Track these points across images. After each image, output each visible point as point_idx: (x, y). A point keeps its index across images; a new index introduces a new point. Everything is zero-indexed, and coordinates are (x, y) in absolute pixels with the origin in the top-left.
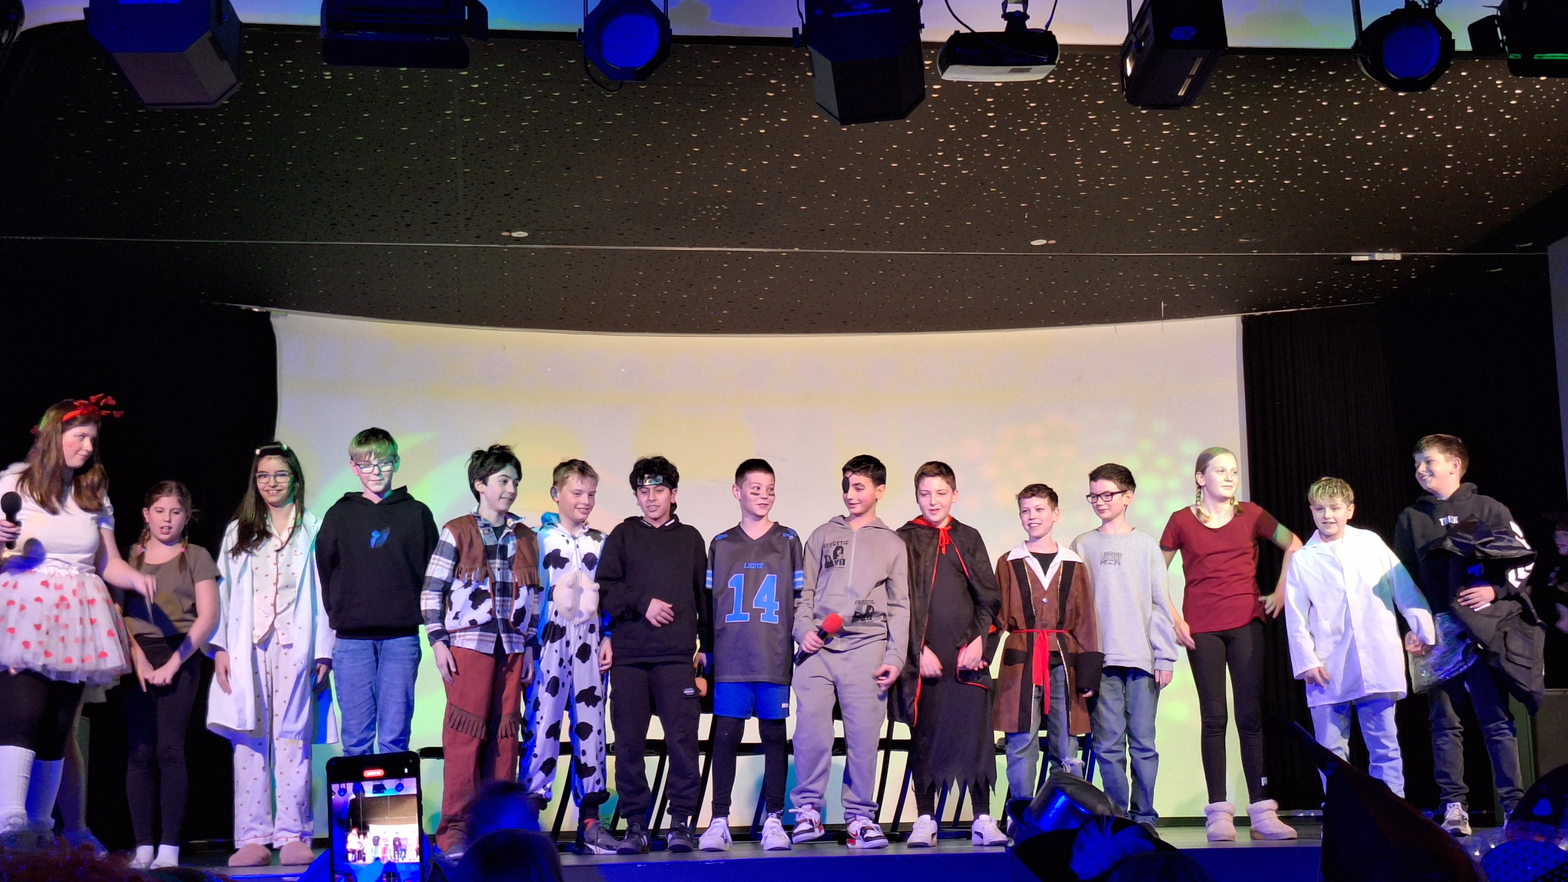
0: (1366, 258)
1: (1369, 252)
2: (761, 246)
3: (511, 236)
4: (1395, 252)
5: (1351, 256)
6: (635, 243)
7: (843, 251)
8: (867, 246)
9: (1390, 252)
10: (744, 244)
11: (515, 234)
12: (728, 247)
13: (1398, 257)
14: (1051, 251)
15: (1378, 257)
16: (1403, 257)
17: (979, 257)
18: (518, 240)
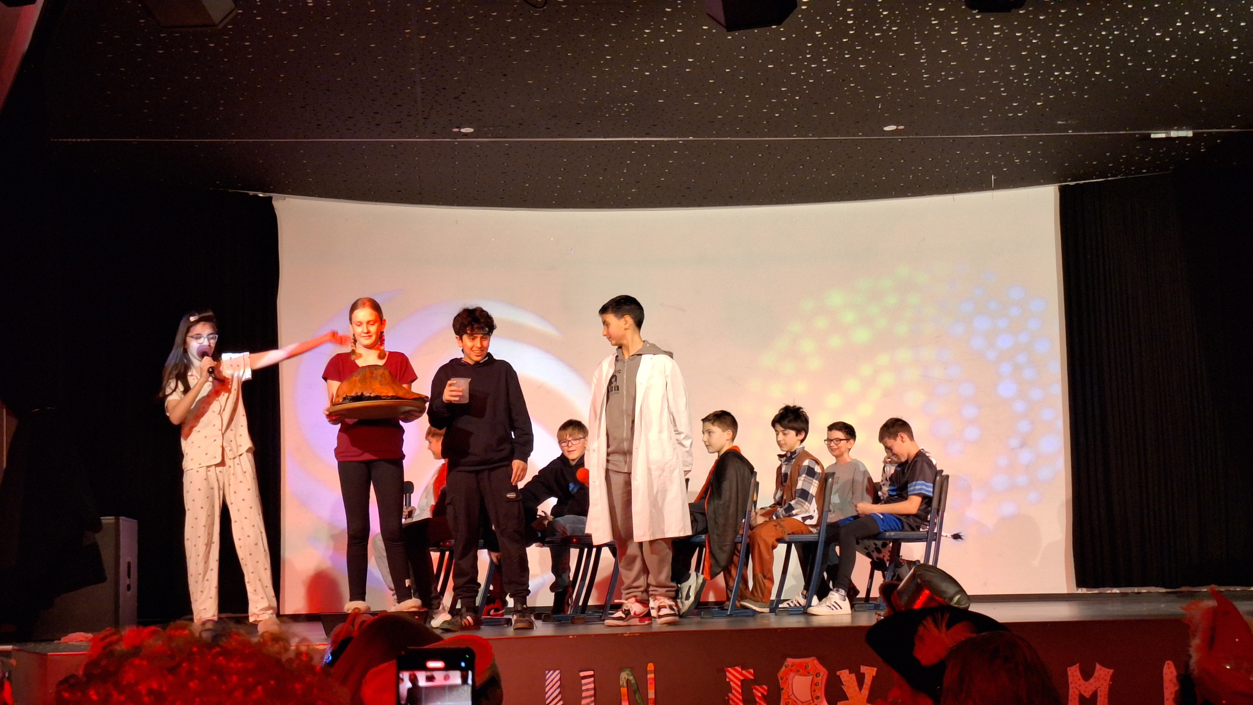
0: (1163, 135)
1: (1165, 130)
2: (662, 136)
3: (460, 132)
4: (1187, 129)
5: (1150, 134)
6: (559, 136)
7: (728, 138)
8: (749, 134)
9: (1183, 130)
10: (648, 135)
11: (463, 130)
12: (635, 137)
13: (1190, 134)
14: (900, 135)
15: (1174, 134)
16: (1194, 134)
17: (841, 141)
18: (466, 135)
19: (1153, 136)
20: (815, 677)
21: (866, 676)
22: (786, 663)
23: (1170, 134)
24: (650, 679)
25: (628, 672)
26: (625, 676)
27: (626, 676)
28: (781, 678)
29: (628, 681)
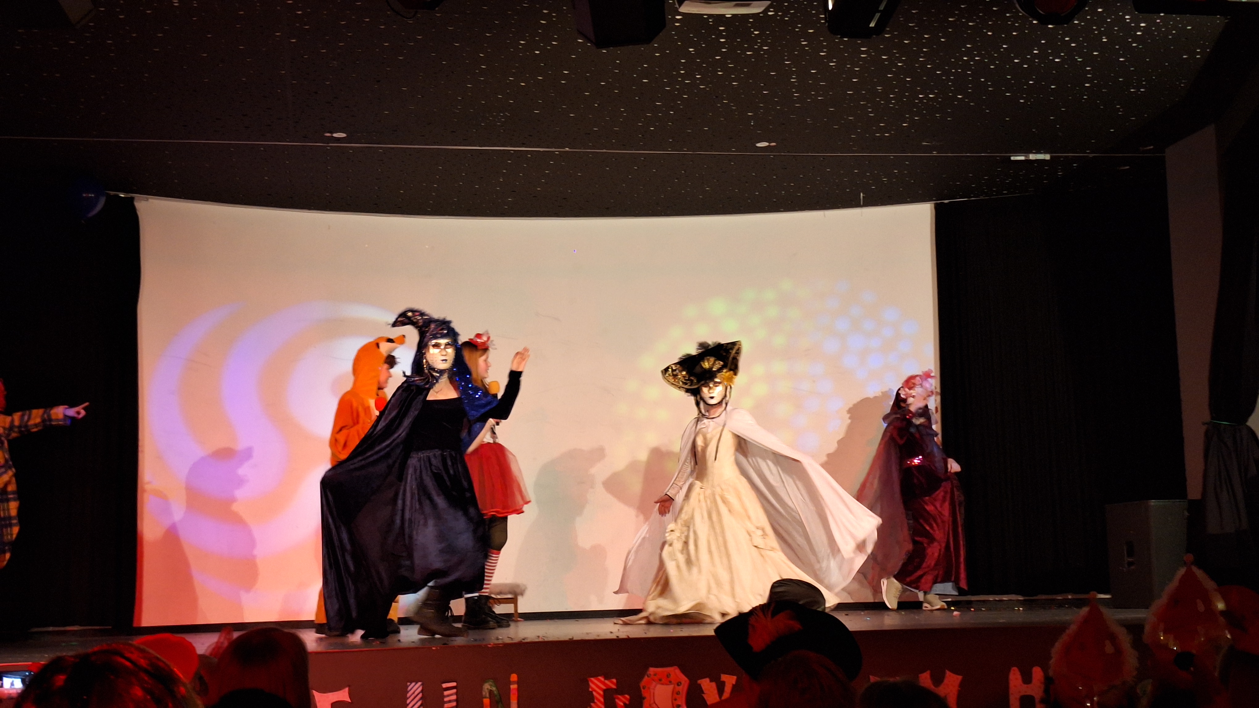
0: (1022, 158)
1: (1025, 153)
2: (538, 146)
3: (332, 136)
4: (1045, 153)
5: (1010, 157)
7: (605, 151)
8: (624, 146)
9: (1041, 153)
10: (524, 145)
11: (335, 135)
12: (511, 147)
13: (1047, 157)
14: (772, 151)
15: (1032, 157)
16: (1051, 157)
17: (715, 156)
18: (338, 140)
19: (1012, 158)
20: (676, 686)
21: (726, 684)
22: (648, 673)
23: (1029, 158)
24: (513, 689)
25: (491, 683)
26: (487, 686)
27: (489, 687)
28: (643, 687)
29: (491, 692)
